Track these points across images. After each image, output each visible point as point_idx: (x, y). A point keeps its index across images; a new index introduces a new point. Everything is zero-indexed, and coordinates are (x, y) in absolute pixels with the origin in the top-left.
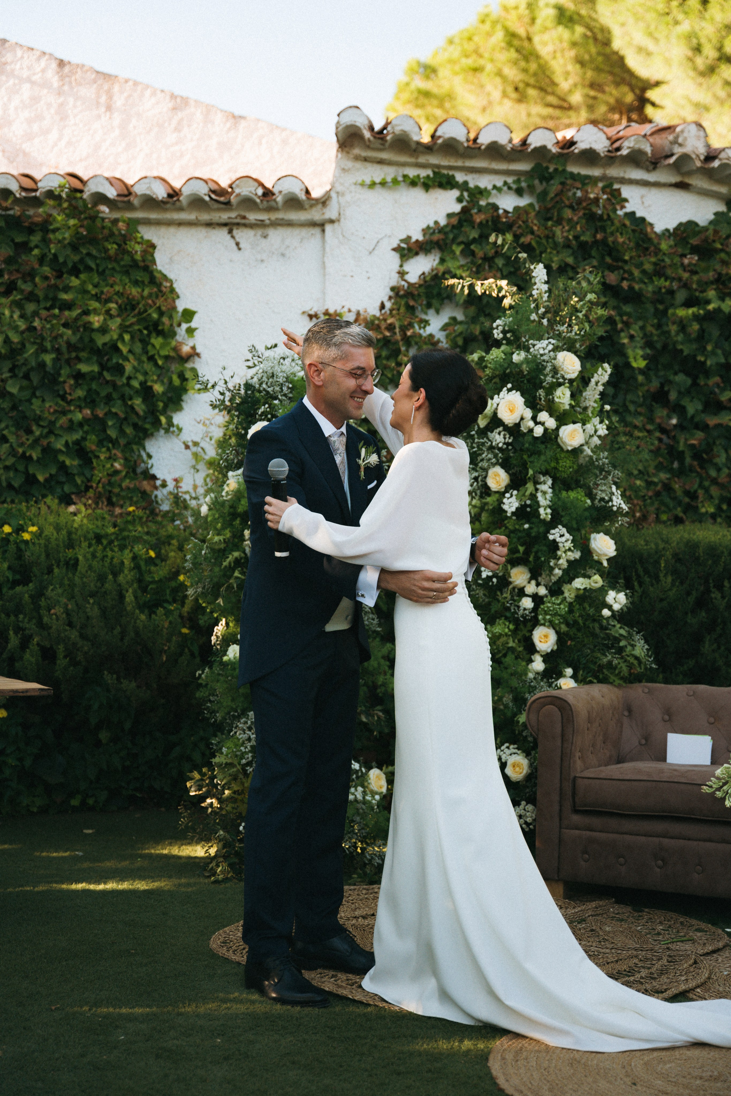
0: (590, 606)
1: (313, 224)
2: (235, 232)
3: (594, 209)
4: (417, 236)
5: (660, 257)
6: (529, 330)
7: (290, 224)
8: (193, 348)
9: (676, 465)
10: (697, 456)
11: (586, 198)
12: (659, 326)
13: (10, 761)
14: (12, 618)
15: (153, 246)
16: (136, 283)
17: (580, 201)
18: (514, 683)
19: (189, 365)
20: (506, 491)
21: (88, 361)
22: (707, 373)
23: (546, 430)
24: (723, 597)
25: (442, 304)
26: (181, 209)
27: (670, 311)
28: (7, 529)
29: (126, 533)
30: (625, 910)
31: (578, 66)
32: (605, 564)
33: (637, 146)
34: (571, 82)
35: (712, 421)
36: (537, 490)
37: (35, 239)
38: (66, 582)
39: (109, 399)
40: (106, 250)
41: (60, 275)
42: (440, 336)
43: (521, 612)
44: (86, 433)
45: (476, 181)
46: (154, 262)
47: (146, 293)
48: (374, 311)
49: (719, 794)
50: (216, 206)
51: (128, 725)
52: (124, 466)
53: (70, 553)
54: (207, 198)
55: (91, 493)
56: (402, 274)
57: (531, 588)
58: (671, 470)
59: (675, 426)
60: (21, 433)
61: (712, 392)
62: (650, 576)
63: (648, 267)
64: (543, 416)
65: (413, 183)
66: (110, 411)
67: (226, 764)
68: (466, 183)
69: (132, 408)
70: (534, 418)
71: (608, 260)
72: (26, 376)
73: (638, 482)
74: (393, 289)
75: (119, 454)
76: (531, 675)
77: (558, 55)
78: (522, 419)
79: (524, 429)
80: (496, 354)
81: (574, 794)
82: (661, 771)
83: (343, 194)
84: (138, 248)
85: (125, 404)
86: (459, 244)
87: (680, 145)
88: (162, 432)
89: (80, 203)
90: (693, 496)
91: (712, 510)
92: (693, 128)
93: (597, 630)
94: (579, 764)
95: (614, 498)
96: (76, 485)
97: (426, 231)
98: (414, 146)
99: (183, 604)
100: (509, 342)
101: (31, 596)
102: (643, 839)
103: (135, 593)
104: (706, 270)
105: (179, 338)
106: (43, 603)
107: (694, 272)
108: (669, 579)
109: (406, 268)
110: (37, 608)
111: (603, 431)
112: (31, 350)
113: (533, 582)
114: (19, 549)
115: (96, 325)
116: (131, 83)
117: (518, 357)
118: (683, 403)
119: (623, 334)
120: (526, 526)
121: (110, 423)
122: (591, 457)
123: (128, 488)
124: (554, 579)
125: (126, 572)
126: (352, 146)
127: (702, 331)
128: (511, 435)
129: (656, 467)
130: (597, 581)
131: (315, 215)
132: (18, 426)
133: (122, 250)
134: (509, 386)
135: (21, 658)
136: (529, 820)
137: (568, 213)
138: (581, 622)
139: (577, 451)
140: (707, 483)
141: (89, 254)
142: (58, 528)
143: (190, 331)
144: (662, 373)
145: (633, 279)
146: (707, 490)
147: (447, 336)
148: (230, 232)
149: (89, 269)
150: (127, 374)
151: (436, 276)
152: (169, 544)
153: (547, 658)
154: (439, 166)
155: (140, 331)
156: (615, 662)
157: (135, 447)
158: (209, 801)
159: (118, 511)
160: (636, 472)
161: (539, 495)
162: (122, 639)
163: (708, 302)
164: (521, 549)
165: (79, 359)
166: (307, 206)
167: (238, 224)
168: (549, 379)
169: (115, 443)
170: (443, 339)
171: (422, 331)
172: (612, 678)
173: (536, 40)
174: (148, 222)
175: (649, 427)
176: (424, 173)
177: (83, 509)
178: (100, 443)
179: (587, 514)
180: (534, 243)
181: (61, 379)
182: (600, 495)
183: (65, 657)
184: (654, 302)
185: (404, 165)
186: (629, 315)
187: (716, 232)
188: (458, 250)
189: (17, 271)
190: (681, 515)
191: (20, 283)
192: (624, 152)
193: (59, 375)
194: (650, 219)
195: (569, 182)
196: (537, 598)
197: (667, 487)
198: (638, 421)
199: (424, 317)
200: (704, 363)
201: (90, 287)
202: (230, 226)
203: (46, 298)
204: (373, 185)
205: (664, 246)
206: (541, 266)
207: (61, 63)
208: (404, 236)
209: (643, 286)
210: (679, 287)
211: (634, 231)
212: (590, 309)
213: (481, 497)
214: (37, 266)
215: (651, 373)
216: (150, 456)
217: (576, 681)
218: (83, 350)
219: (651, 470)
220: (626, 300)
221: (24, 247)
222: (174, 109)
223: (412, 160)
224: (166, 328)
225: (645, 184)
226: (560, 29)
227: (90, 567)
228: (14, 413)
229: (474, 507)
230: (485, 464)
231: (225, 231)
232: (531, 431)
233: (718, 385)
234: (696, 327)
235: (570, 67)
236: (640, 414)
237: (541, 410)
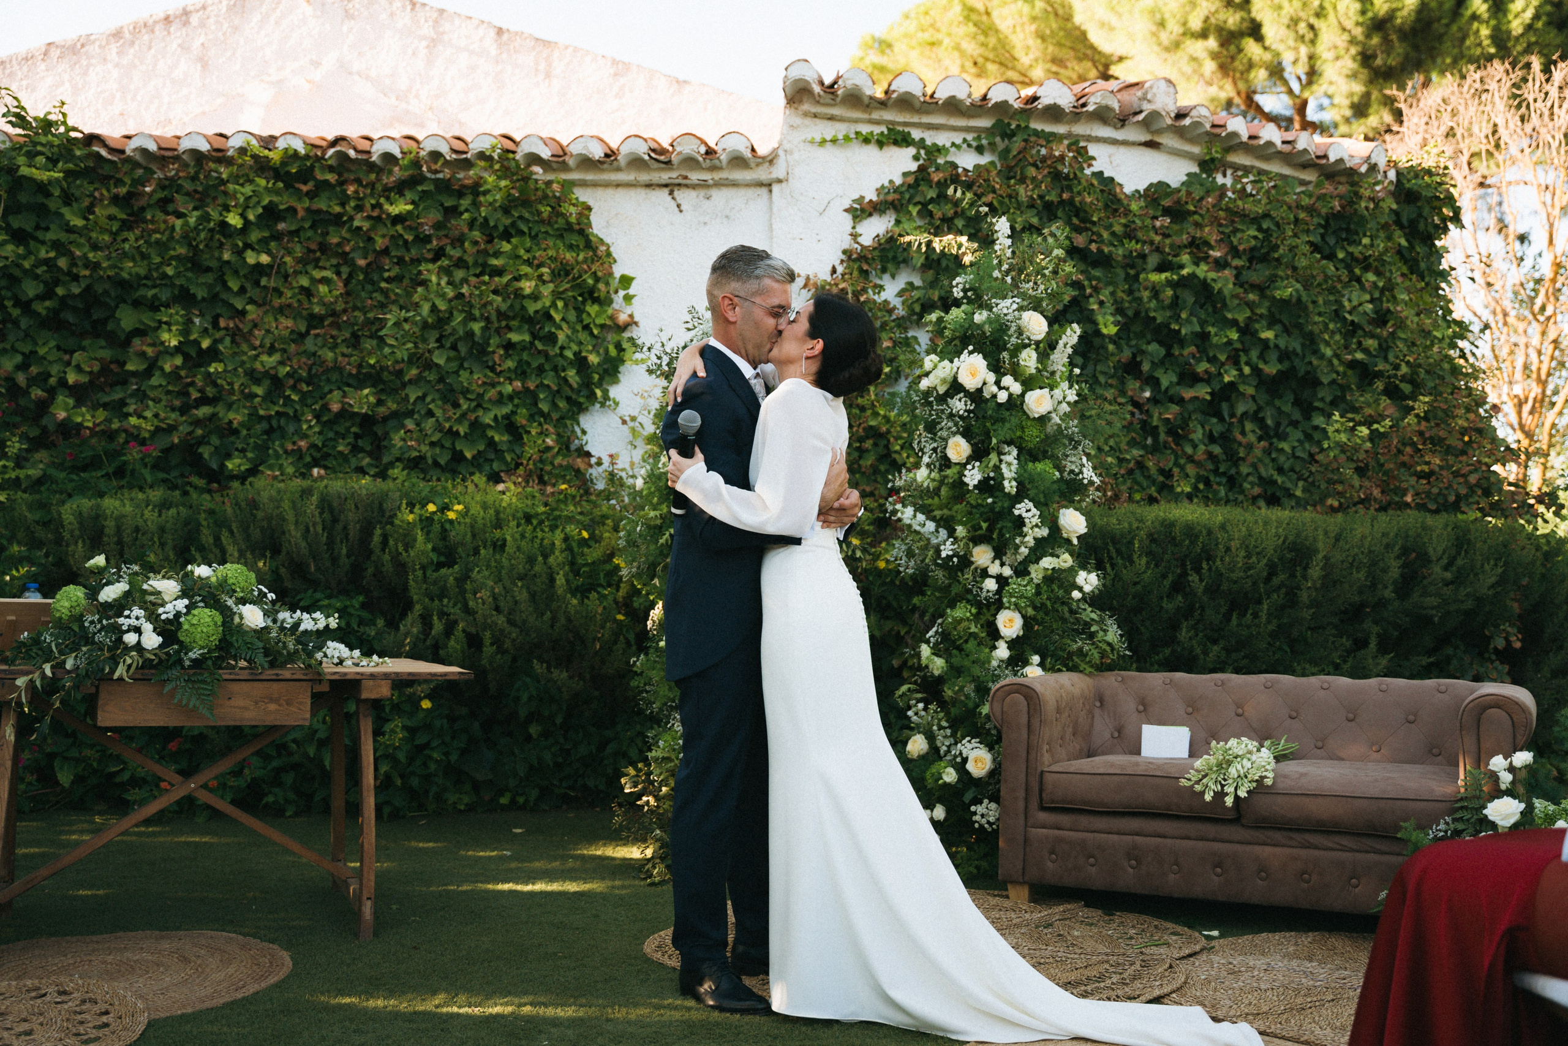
0: (1060, 587)
1: (760, 184)
2: (676, 193)
3: (1060, 167)
4: (871, 196)
5: (1130, 218)
6: (989, 288)
7: (734, 184)
8: (631, 316)
9: (1149, 441)
10: (1171, 432)
11: (1052, 156)
12: (1130, 292)
13: (435, 755)
14: (437, 602)
15: (589, 209)
16: (571, 247)
17: (1044, 159)
18: (976, 671)
19: (626, 335)
20: (967, 463)
21: (519, 330)
22: (1182, 343)
23: (1010, 395)
24: (1201, 580)
25: (898, 268)
26: (619, 169)
27: (1142, 276)
28: (431, 508)
29: (557, 513)
30: (1096, 914)
31: (1039, 41)
32: (1075, 541)
33: (1104, 102)
34: (1031, 56)
35: (1188, 394)
36: (1001, 461)
37: (465, 203)
38: (493, 564)
39: (541, 370)
40: (539, 213)
41: (490, 241)
42: (896, 302)
43: (984, 595)
44: (517, 406)
45: (932, 138)
46: (590, 225)
47: (581, 257)
48: (825, 276)
49: (1198, 788)
50: (656, 165)
51: (559, 720)
52: (557, 441)
53: (498, 533)
54: (646, 157)
55: (521, 471)
56: (855, 236)
57: (994, 569)
58: (1144, 447)
59: (1148, 399)
60: (448, 407)
61: (1188, 364)
62: (1123, 558)
63: (1118, 229)
64: (1008, 380)
65: (866, 141)
66: (542, 384)
67: (663, 758)
68: (922, 140)
69: (565, 380)
70: (998, 383)
71: (1075, 221)
72: (454, 347)
73: (1109, 459)
74: (844, 252)
75: (551, 430)
76: (994, 663)
77: (1018, 29)
78: (985, 384)
79: (987, 394)
80: (956, 313)
81: (1041, 790)
82: (1137, 764)
83: (791, 153)
84: (572, 210)
85: (558, 376)
86: (915, 204)
87: (1149, 101)
88: (598, 406)
89: (513, 164)
90: (1168, 474)
91: (1188, 489)
92: (1163, 84)
93: (1067, 615)
94: (1046, 758)
95: (1085, 470)
96: (506, 463)
97: (879, 191)
98: (866, 100)
99: (618, 589)
100: (970, 302)
101: (456, 579)
102: (1115, 837)
103: (566, 575)
104: (1180, 232)
105: (615, 305)
106: (468, 586)
107: (1166, 236)
108: (1144, 560)
109: (859, 229)
110: (463, 592)
111: (1072, 397)
112: (459, 318)
113: (997, 562)
114: (444, 530)
115: (528, 291)
116: (571, 50)
117: (980, 317)
118: (1156, 374)
119: (1092, 300)
120: (990, 500)
121: (542, 396)
122: (1059, 426)
123: (561, 466)
124: (1020, 558)
125: (557, 553)
126: (801, 102)
127: (1176, 297)
128: (972, 401)
129: (1128, 443)
130: (1066, 560)
131: (762, 174)
132: (445, 399)
133: (556, 212)
134: (971, 348)
135: (446, 646)
136: (992, 819)
137: (1032, 172)
138: (1048, 603)
139: (1043, 419)
140: (1182, 461)
141: (521, 217)
142: (485, 506)
143: (628, 298)
144: (1134, 342)
145: (1102, 242)
146: (1182, 468)
147: (903, 303)
148: (671, 193)
149: (521, 233)
150: (560, 343)
151: (891, 238)
152: (604, 524)
153: (1012, 644)
154: (893, 123)
155: (574, 298)
156: (1086, 648)
157: (568, 422)
158: (645, 799)
159: (549, 489)
160: (1107, 448)
161: (1003, 466)
162: (552, 626)
163: (1182, 267)
164: (984, 525)
165: (509, 329)
166: (753, 165)
167: (679, 185)
168: (1013, 340)
169: (546, 416)
170: (899, 306)
171: (876, 297)
172: (1083, 666)
173: (995, 14)
174: (584, 184)
175: (1122, 400)
176: (878, 130)
177: (512, 487)
178: (531, 418)
179: (1055, 486)
180: (995, 203)
181: (490, 349)
182: (1070, 467)
183: (492, 644)
184: (1125, 267)
185: (856, 121)
186: (1098, 279)
187: (1189, 193)
188: (914, 210)
189: (446, 236)
190: (1155, 494)
191: (448, 249)
192: (1091, 108)
193: (488, 344)
194: (1118, 179)
195: (1033, 139)
196: (1001, 580)
197: (1140, 465)
198: (1109, 394)
199: (879, 282)
200: (1179, 331)
201: (522, 252)
202: (670, 187)
203: (476, 264)
204: (823, 142)
205: (1134, 207)
206: (1004, 219)
207: (500, 31)
208: (857, 196)
209: (1112, 249)
210: (1151, 251)
211: (1102, 191)
212: (1057, 265)
213: (941, 470)
214: (466, 231)
215: (1123, 342)
216: (584, 432)
217: (1044, 669)
218: (514, 318)
219: (1123, 446)
220: (1095, 264)
221: (453, 212)
222: (616, 75)
223: (865, 116)
224: (603, 295)
225: (1114, 142)
227: (519, 549)
228: (441, 386)
229: (933, 480)
230: (944, 434)
231: (666, 191)
232: (995, 396)
233: (1194, 357)
234: (1169, 292)
236: (1111, 386)
237: (1005, 374)
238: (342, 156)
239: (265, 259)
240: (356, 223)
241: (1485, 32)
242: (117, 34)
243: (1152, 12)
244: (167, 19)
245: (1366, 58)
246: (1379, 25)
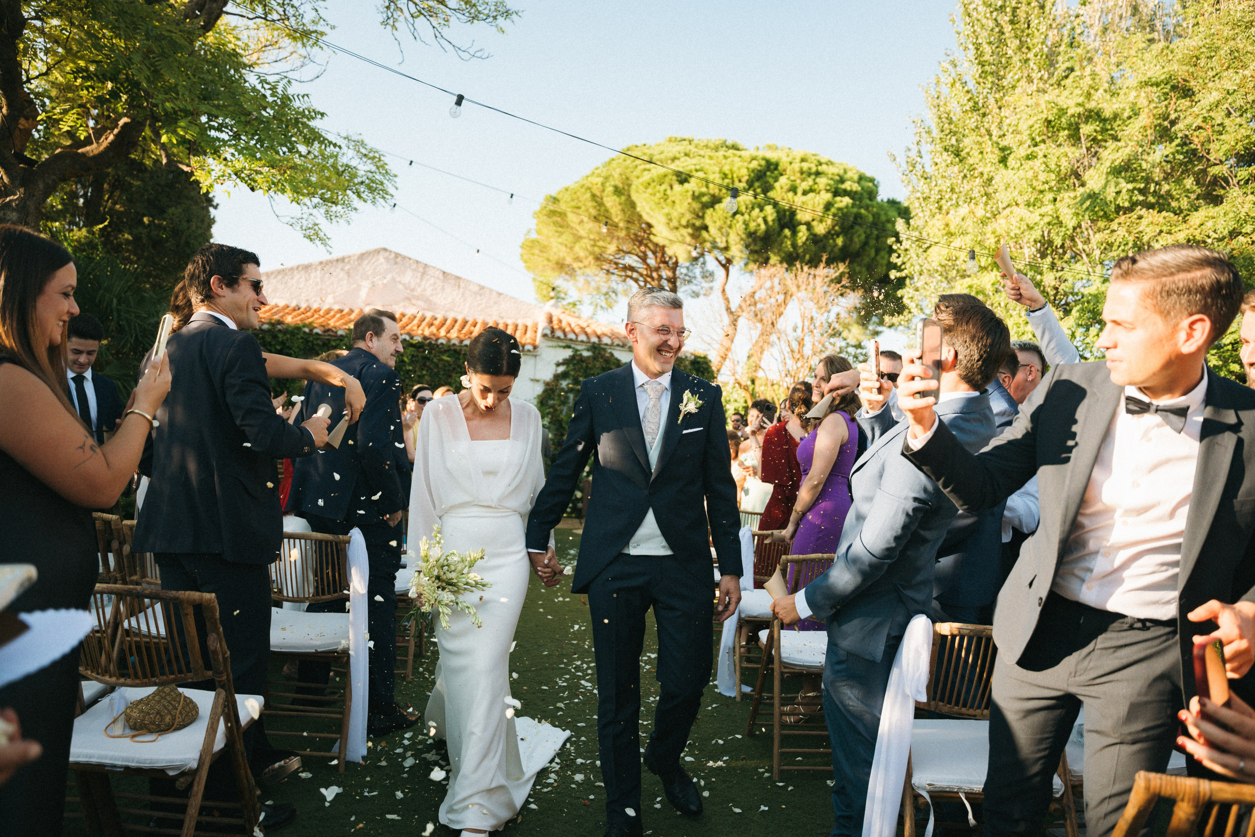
1: (533, 355)
4: (561, 361)
17: (603, 354)
25: (566, 379)
31: (622, 213)
48: (548, 381)
65: (560, 347)
68: (574, 348)
74: (553, 375)
77: (614, 207)
83: (544, 348)
97: (563, 360)
98: (561, 339)
109: (558, 369)
116: (466, 281)
126: (545, 336)
137: (600, 360)
151: (565, 371)
154: (568, 344)
173: (605, 199)
176: (564, 344)
185: (558, 343)
188: (571, 366)
195: (601, 351)
199: (561, 382)
204: (551, 347)
207: (444, 273)
208: (558, 361)
221: (458, 359)
226: (615, 197)
235: (619, 213)
238: (430, 343)
239: (411, 368)
240: (435, 360)
241: (789, 243)
242: (321, 263)
243: (668, 215)
244: (337, 260)
245: (747, 246)
246: (751, 235)
